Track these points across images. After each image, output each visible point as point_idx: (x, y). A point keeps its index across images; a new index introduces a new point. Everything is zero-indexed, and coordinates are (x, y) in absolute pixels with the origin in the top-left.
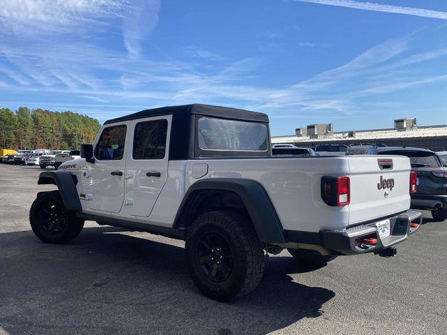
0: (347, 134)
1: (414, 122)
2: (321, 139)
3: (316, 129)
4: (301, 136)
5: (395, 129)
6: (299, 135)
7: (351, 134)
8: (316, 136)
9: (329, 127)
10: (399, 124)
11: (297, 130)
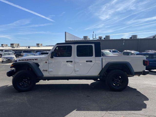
0: (27, 47)
1: (42, 44)
2: (16, 49)
3: (14, 45)
4: (4, 47)
5: (36, 46)
6: (3, 47)
7: (29, 47)
8: (14, 48)
9: (18, 45)
10: (38, 45)
11: (2, 45)
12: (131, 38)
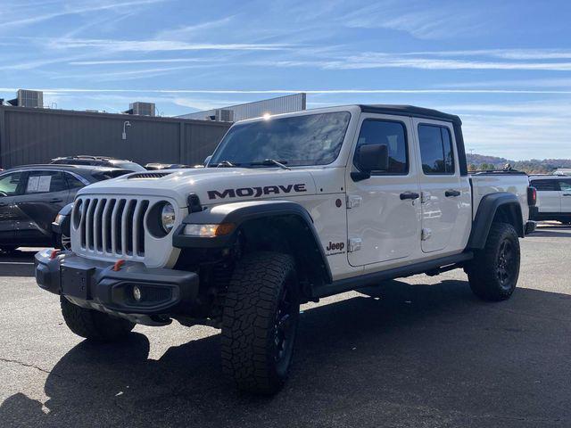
12: (131, 112)
